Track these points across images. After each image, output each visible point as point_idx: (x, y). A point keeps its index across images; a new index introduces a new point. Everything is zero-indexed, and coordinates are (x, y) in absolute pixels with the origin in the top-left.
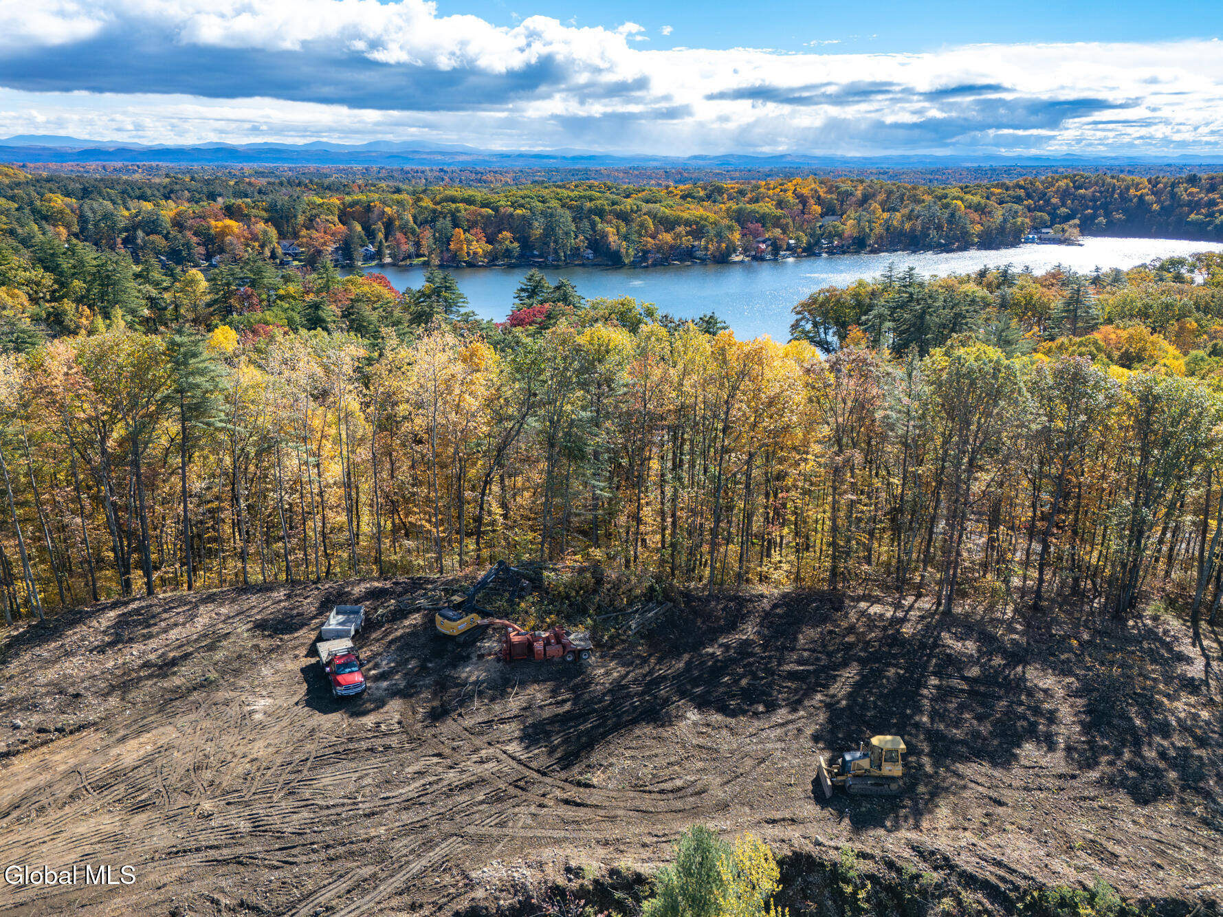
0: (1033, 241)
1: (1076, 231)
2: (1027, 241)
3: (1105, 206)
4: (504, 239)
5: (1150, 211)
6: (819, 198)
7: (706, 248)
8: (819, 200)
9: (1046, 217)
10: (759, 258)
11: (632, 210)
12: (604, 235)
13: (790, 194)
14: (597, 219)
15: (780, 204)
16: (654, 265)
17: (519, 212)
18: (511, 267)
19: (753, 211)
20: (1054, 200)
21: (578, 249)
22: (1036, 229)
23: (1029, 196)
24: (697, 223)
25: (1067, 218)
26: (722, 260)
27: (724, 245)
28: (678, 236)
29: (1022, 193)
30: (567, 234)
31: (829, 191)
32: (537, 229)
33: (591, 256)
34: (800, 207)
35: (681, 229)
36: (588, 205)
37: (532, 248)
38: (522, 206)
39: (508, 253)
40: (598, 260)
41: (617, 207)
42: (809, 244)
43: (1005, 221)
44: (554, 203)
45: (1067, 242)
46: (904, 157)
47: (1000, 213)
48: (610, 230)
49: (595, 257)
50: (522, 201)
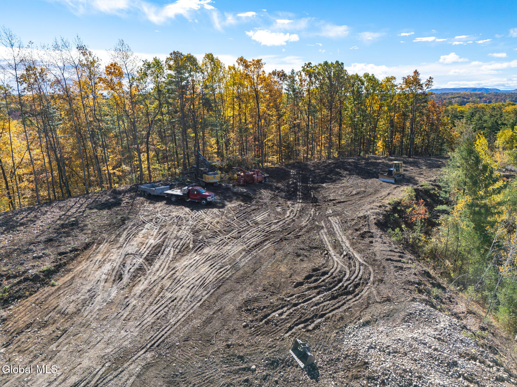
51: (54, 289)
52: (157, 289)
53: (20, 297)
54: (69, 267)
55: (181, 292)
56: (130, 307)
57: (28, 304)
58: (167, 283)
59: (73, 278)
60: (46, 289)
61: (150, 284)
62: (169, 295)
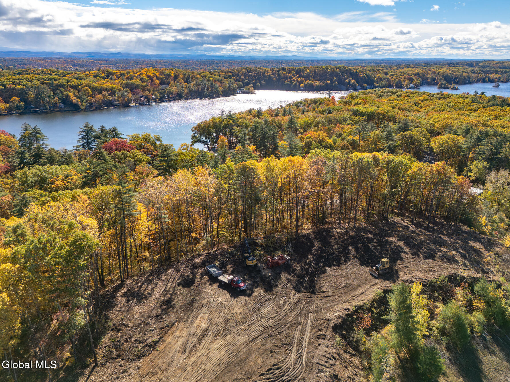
0: (239, 93)
1: (252, 88)
2: (237, 93)
3: (259, 79)
4: (15, 100)
5: (273, 80)
6: (157, 77)
7: (118, 101)
8: (158, 78)
9: (242, 84)
10: (142, 104)
11: (78, 85)
12: (68, 96)
13: (144, 75)
14: (62, 89)
15: (142, 80)
16: (96, 109)
17: (19, 87)
18: (21, 114)
19: (132, 84)
20: (242, 77)
21: (56, 103)
22: (239, 88)
23: (233, 76)
24: (111, 90)
25: (248, 84)
26: (126, 105)
27: (126, 99)
28: (104, 96)
29: (231, 74)
30: (49, 97)
31: (160, 74)
32: (31, 95)
33: (63, 106)
34: (150, 81)
35: (105, 93)
36: (55, 82)
37: (30, 104)
38: (19, 84)
39: (18, 107)
40: (66, 108)
41: (71, 84)
42: (161, 97)
43: (230, 86)
44: (36, 82)
45: (252, 93)
46: (171, 55)
47: (227, 82)
48: (71, 94)
49: (65, 107)
50: (18, 81)
51: (158, 352)
52: (199, 362)
53: (144, 356)
54: (165, 338)
55: (209, 367)
56: (187, 371)
57: (147, 360)
58: (205, 359)
59: (165, 347)
60: (155, 352)
61: (197, 358)
62: (204, 367)
